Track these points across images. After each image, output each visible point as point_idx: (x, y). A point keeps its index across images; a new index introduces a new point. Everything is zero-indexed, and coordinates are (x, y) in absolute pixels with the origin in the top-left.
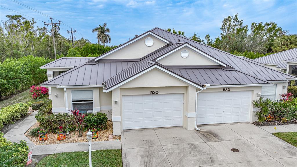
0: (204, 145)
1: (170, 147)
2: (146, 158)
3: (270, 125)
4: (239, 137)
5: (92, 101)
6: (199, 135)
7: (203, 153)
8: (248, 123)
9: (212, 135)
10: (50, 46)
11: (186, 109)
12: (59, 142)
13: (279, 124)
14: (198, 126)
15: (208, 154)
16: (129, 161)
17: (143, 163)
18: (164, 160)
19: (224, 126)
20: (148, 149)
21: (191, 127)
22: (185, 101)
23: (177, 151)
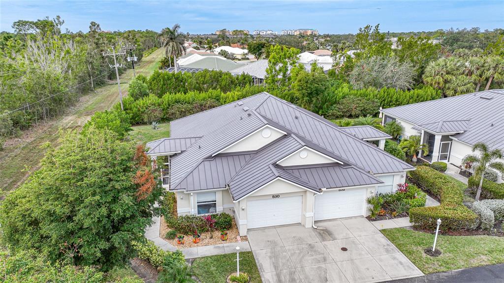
0: (319, 245)
1: (291, 248)
2: (273, 259)
3: (381, 219)
4: (351, 235)
5: (216, 201)
6: (316, 233)
7: (319, 252)
8: (362, 216)
9: (327, 234)
10: (91, 62)
11: (304, 209)
12: (196, 245)
13: (389, 219)
14: (316, 222)
15: (322, 254)
16: (261, 262)
17: (272, 264)
18: (288, 260)
19: (338, 222)
20: (273, 251)
21: (309, 224)
22: (304, 201)
23: (297, 252)
